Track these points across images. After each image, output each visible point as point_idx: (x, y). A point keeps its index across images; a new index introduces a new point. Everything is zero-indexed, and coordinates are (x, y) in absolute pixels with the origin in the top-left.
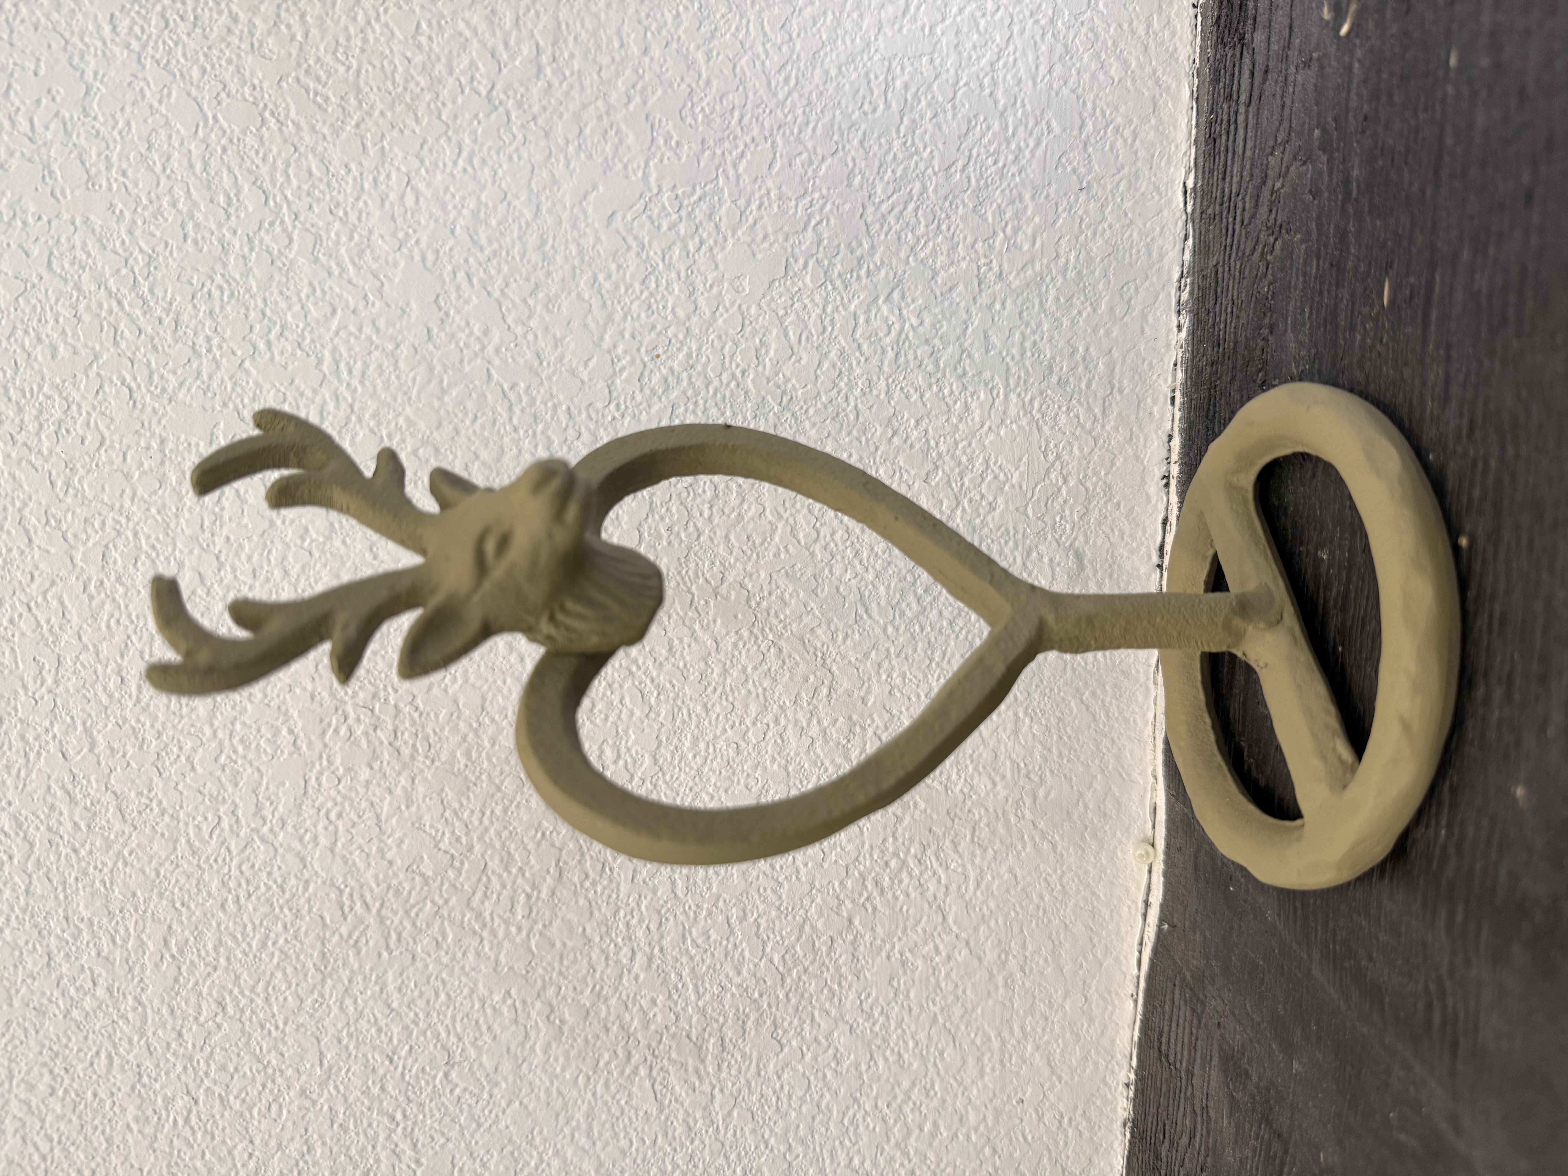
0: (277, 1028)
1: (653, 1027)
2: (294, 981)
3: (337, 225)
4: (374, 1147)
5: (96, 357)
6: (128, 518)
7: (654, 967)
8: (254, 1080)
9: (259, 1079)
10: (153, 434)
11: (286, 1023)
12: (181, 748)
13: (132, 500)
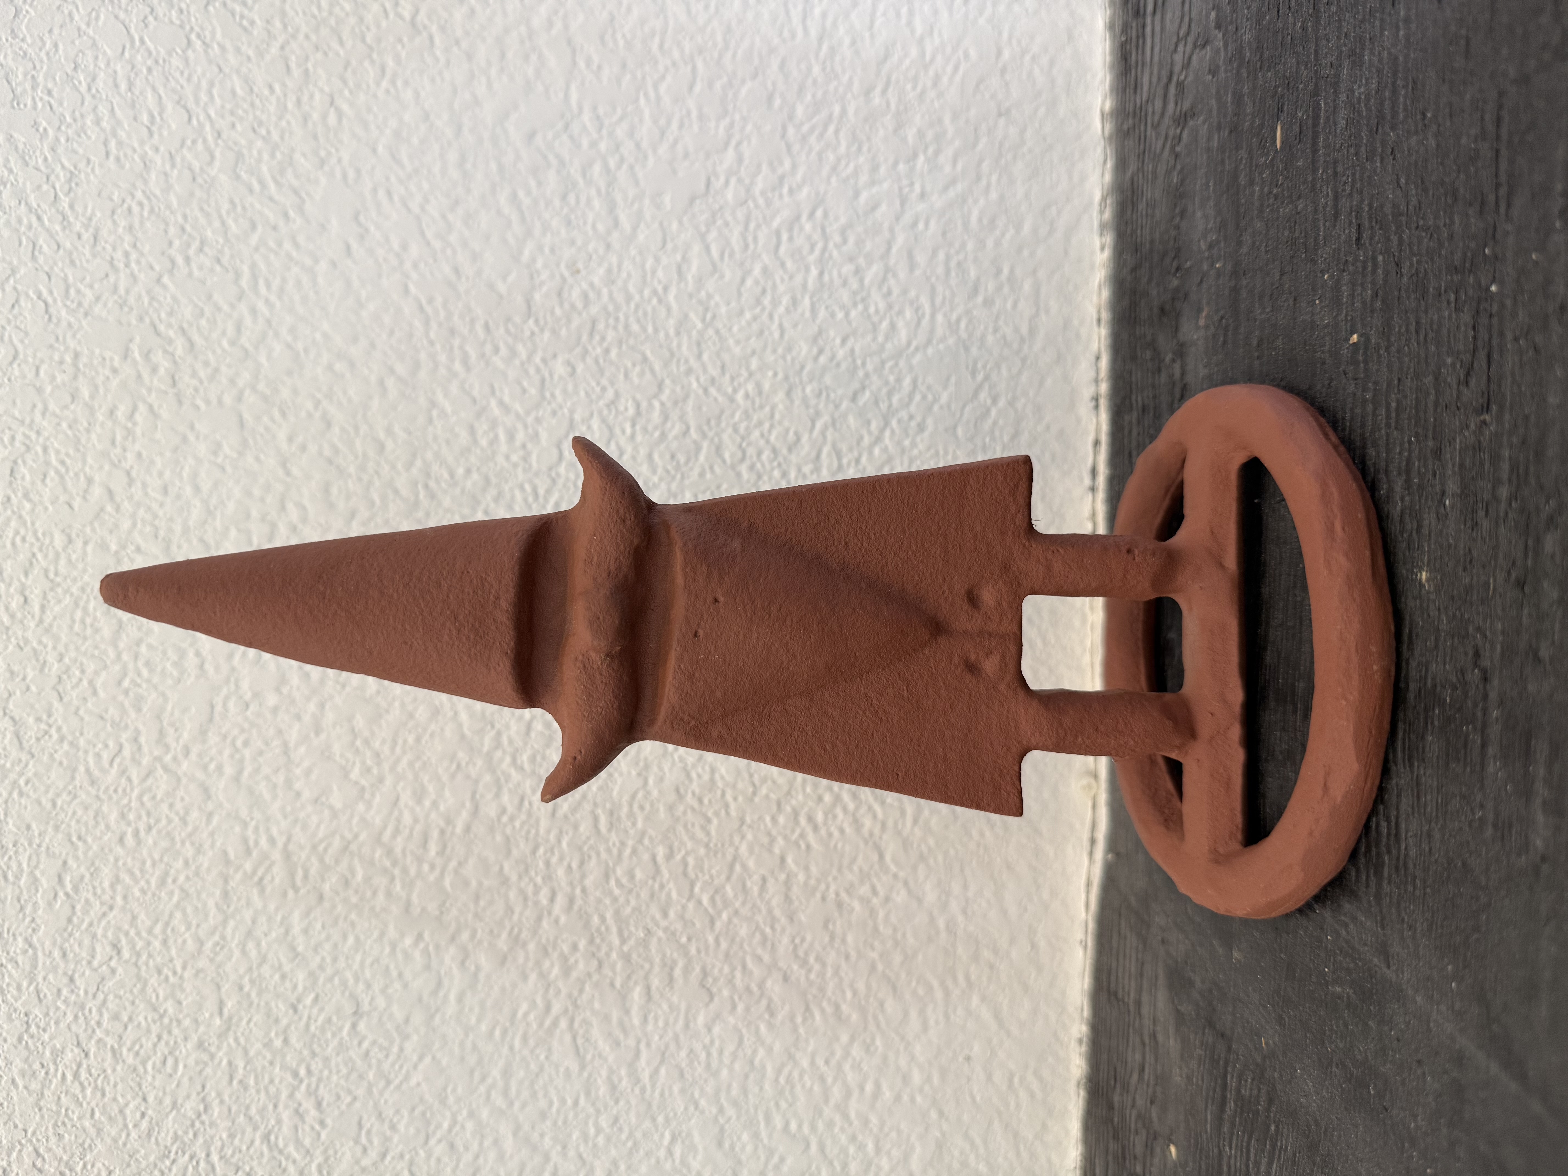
0: (175, 973)
1: (574, 974)
2: (194, 922)
3: (259, 143)
4: (275, 1106)
5: (13, 272)
6: (38, 433)
7: (576, 908)
8: (148, 1031)
9: (155, 1029)
10: (67, 349)
11: (184, 968)
12: (83, 672)
13: (43, 414)
